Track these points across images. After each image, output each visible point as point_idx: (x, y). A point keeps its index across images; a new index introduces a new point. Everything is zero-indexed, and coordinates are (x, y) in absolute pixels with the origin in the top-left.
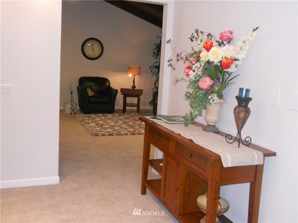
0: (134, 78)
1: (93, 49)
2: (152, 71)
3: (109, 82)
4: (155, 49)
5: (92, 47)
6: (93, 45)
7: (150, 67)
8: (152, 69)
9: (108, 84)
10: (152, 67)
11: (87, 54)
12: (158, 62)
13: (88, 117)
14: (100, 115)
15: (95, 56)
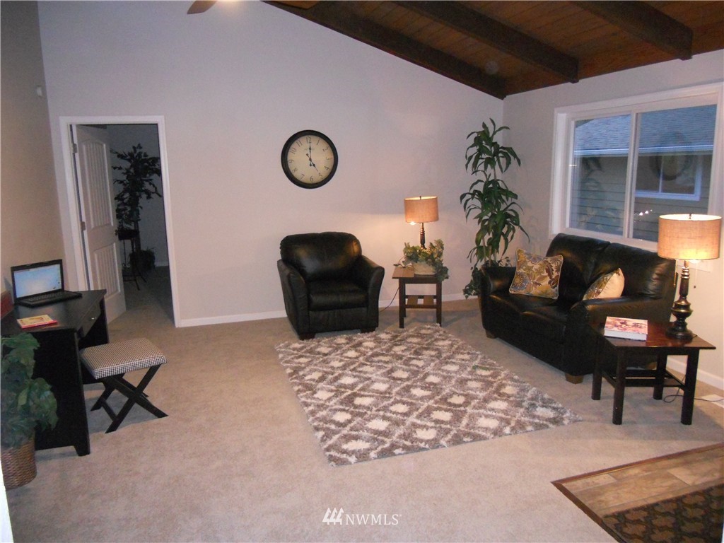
0: (423, 229)
1: (310, 160)
2: (467, 206)
3: (358, 242)
4: (471, 147)
5: (307, 155)
6: (310, 149)
7: (463, 197)
8: (467, 200)
9: (356, 248)
10: (468, 196)
11: (297, 175)
12: (482, 181)
13: (311, 351)
14: (341, 339)
15: (317, 179)
